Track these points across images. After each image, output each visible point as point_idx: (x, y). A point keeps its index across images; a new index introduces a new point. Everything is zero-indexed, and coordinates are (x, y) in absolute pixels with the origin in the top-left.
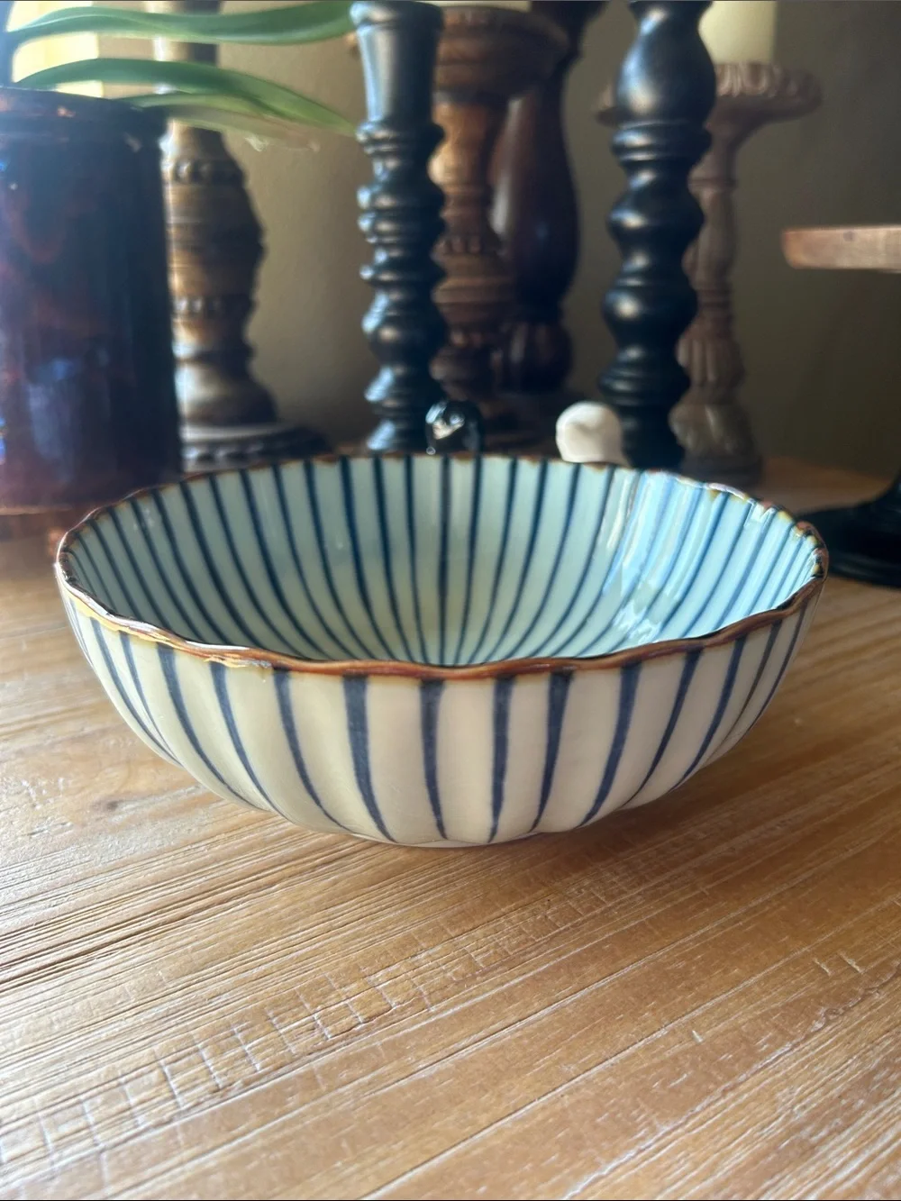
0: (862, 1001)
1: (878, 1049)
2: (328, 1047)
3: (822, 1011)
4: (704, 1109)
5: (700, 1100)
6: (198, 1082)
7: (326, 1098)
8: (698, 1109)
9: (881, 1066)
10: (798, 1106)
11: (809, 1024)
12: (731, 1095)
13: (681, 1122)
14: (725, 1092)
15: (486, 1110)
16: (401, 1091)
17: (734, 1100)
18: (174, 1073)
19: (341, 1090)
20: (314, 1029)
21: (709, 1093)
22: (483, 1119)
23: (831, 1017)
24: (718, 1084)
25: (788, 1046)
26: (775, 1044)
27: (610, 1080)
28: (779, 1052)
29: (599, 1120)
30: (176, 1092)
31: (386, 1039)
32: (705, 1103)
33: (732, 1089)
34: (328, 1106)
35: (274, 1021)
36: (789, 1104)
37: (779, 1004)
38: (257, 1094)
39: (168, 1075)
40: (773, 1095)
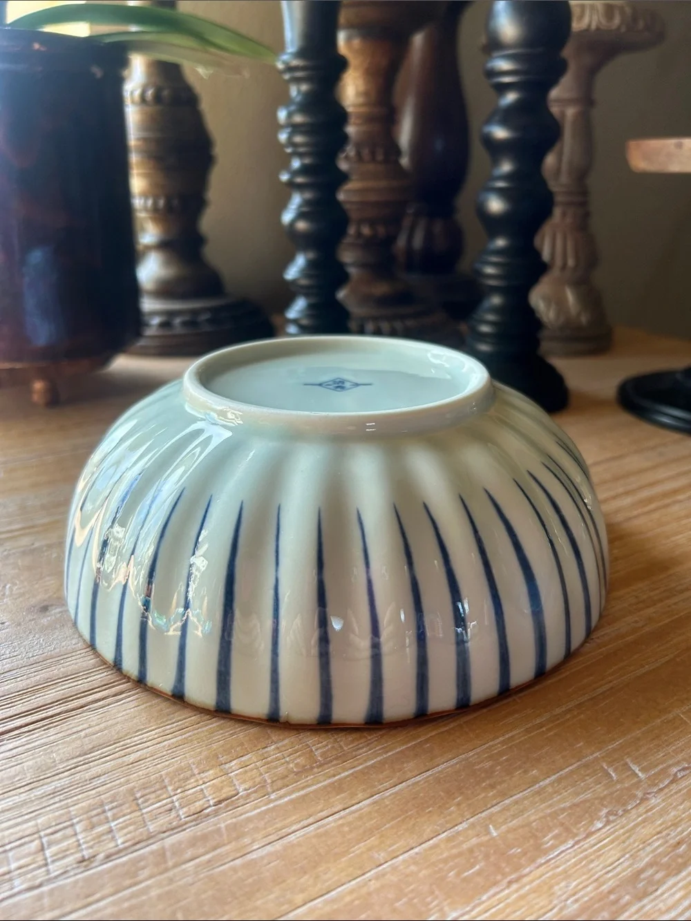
0: (639, 804)
1: (649, 849)
2: (179, 828)
3: (605, 811)
4: (489, 898)
5: (486, 890)
6: (68, 853)
7: (170, 874)
8: (484, 898)
9: (650, 865)
10: (572, 899)
11: (591, 823)
12: (515, 886)
13: (468, 909)
14: (510, 883)
15: (302, 891)
16: (235, 870)
17: (517, 891)
18: (50, 844)
19: (184, 867)
20: (171, 810)
21: (495, 883)
22: (299, 898)
23: (611, 818)
24: (504, 875)
25: (571, 843)
26: (560, 840)
27: (413, 868)
28: (562, 848)
29: (397, 905)
30: (49, 860)
31: (229, 822)
32: (492, 892)
33: (517, 880)
34: (171, 881)
35: (140, 801)
36: (564, 897)
37: (568, 804)
38: (116, 867)
39: (46, 846)
40: (551, 887)
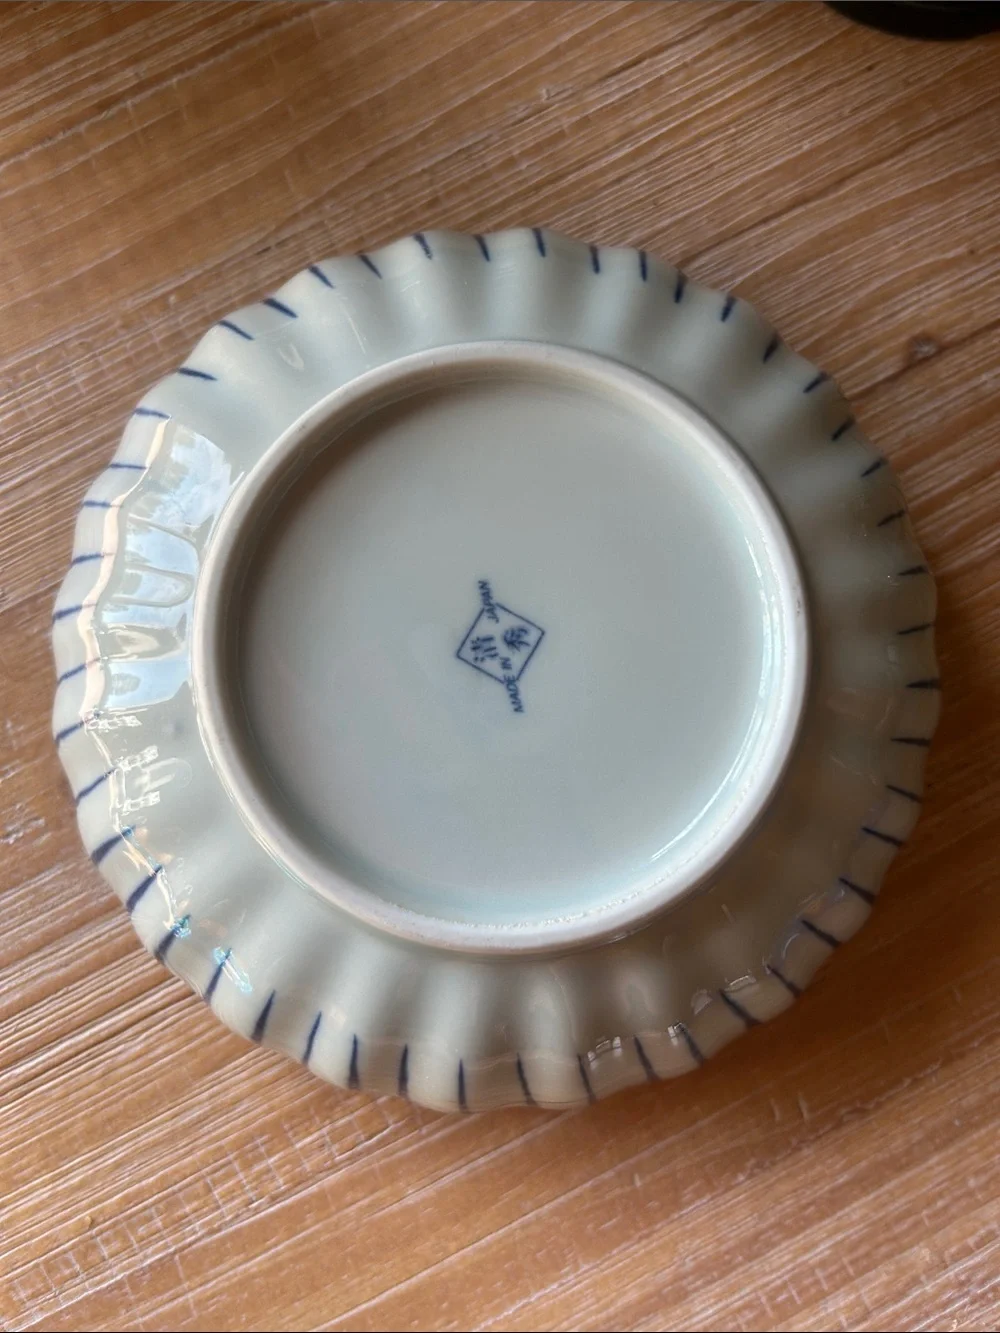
0: (790, 1155)
1: (779, 1207)
2: (335, 1167)
3: (753, 1161)
4: (620, 1252)
5: (618, 1245)
6: (235, 1194)
7: (334, 1218)
8: (615, 1252)
9: (772, 1227)
10: (691, 1257)
11: (734, 1175)
12: (644, 1242)
13: (598, 1262)
14: (641, 1238)
15: (456, 1239)
16: (393, 1216)
17: (645, 1247)
18: (215, 1183)
19: (347, 1211)
20: (323, 1145)
21: (629, 1238)
22: (453, 1246)
23: (756, 1171)
24: (638, 1229)
25: (708, 1196)
26: (699, 1194)
27: (556, 1219)
28: (698, 1203)
29: (539, 1255)
30: (220, 1202)
31: (382, 1162)
32: (623, 1246)
33: (647, 1236)
34: (337, 1226)
35: (290, 1134)
36: (684, 1255)
37: (718, 1151)
38: (283, 1209)
39: (211, 1185)
40: (676, 1244)
